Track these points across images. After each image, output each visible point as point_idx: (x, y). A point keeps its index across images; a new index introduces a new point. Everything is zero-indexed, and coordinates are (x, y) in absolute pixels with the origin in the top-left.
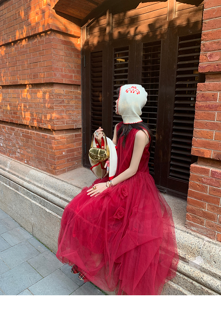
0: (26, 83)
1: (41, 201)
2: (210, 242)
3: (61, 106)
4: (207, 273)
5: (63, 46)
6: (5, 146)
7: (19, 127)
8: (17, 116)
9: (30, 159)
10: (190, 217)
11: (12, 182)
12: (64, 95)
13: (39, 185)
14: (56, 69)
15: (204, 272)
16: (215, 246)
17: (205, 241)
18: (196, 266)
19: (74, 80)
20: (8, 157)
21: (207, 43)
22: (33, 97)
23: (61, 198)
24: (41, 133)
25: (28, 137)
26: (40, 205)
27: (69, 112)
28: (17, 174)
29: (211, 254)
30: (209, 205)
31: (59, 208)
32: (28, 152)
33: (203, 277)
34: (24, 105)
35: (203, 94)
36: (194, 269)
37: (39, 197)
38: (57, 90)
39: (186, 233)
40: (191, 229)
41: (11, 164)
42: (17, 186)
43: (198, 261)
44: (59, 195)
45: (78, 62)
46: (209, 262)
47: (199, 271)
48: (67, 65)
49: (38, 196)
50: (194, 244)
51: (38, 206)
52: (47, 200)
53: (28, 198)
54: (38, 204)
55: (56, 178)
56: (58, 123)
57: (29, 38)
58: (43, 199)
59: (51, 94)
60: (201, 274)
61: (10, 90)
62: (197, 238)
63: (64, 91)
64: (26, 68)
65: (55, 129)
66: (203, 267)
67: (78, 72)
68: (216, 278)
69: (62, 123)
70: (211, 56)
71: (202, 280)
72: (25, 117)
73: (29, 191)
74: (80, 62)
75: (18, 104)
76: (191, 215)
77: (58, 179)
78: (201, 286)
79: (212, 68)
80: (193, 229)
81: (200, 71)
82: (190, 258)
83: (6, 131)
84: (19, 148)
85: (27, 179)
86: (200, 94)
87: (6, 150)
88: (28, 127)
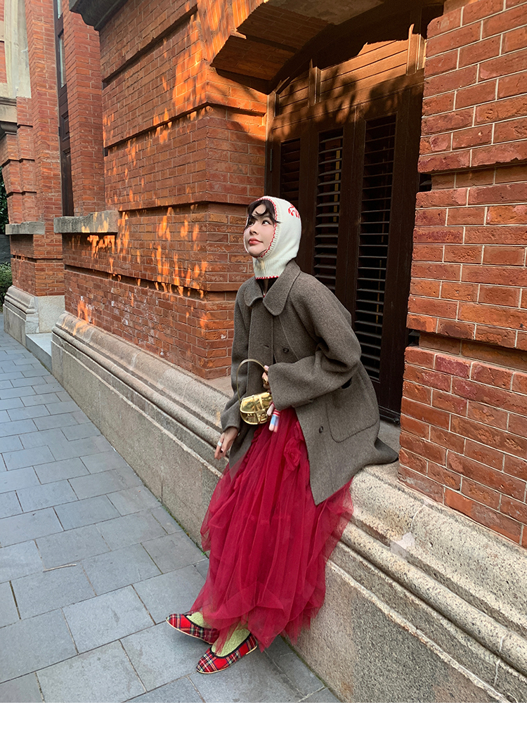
0: (166, 205)
1: (177, 430)
2: (432, 507)
3: (220, 246)
4: (417, 566)
5: (228, 134)
6: (131, 325)
7: (154, 289)
8: (152, 268)
9: (168, 349)
10: (404, 456)
11: (136, 393)
12: (228, 226)
13: (178, 398)
14: (214, 176)
15: (413, 563)
16: (438, 514)
17: (424, 506)
18: (401, 552)
19: (249, 196)
20: (135, 346)
21: (431, 118)
23: (207, 422)
25: (167, 307)
26: (175, 438)
27: (237, 258)
28: (145, 377)
29: (428, 528)
30: (433, 429)
31: (203, 442)
32: (166, 335)
33: (407, 573)
34: (162, 246)
35: (424, 213)
36: (397, 557)
37: (175, 421)
38: (214, 215)
39: (397, 490)
40: (405, 482)
41: (138, 358)
42: (144, 400)
43: (406, 542)
44: (205, 416)
45: (260, 162)
46: (423, 544)
47: (405, 562)
48: (236, 168)
49: (173, 420)
50: (404, 509)
51: (172, 439)
52: (187, 427)
53: (158, 425)
54: (172, 436)
55: (205, 385)
56: (213, 278)
57: (175, 120)
58: (181, 425)
59: (203, 224)
60: (406, 567)
61: (143, 219)
62: (413, 500)
63: (227, 217)
65: (209, 290)
66: (411, 552)
67: (258, 182)
68: (430, 575)
69: (221, 279)
70: (435, 142)
71: (406, 578)
72: (162, 270)
73: (160, 411)
74: (263, 162)
75: (154, 244)
76: (406, 452)
77: (208, 386)
78: (405, 591)
79: (438, 163)
80: (408, 481)
81: (420, 170)
82: (393, 536)
83: (134, 297)
84: (154, 329)
85: (160, 387)
86: (421, 212)
87: (134, 332)
88: (167, 287)
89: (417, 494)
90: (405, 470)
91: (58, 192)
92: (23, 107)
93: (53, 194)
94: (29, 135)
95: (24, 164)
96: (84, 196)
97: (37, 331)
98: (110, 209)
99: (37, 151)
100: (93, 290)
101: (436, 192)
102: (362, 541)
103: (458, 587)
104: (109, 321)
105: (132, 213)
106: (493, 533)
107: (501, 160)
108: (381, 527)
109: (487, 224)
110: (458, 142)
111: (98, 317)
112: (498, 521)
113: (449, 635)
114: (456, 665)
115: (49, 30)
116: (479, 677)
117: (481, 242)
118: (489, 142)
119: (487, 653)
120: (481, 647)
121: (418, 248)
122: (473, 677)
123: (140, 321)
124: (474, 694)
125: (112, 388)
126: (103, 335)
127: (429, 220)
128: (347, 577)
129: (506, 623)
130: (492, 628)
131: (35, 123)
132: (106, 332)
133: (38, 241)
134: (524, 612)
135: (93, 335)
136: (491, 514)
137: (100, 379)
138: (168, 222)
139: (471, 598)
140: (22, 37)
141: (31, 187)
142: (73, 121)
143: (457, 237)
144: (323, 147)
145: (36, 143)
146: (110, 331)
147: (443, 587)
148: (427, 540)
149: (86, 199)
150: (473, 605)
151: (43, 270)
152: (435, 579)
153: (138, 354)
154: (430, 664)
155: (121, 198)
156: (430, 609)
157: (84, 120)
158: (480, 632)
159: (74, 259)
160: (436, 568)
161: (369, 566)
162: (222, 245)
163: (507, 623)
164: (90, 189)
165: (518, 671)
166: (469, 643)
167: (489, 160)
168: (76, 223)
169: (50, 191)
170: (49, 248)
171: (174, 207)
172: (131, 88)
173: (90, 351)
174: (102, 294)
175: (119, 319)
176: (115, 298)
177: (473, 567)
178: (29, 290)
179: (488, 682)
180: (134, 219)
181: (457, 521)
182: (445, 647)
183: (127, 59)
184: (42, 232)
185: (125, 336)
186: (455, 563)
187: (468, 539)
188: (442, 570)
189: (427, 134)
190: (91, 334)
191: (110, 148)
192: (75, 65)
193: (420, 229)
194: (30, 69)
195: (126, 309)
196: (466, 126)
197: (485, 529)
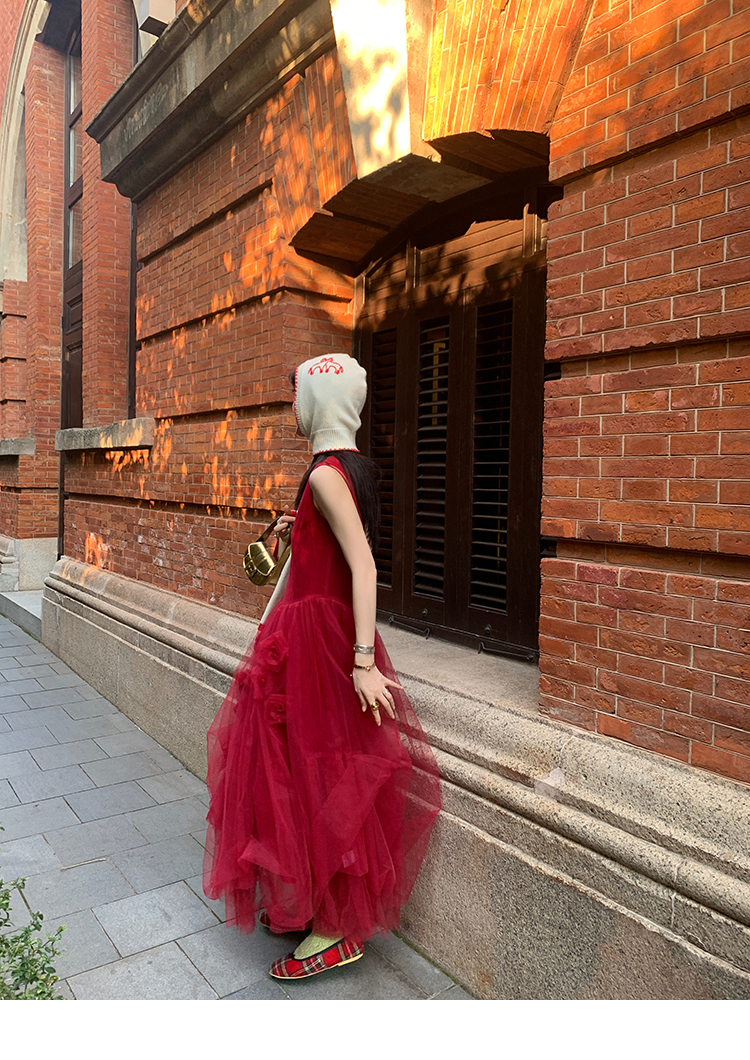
0: (226, 407)
3: (298, 456)
4: (569, 804)
5: (309, 322)
6: (168, 564)
7: (204, 514)
8: (202, 488)
9: (222, 592)
10: (547, 684)
11: (177, 651)
15: (564, 802)
16: (591, 743)
17: (573, 736)
18: (548, 791)
20: (173, 593)
21: (556, 301)
22: (240, 438)
24: (252, 523)
25: (222, 536)
28: (189, 630)
29: (579, 759)
30: (579, 647)
32: (220, 574)
33: (558, 813)
34: (219, 458)
35: (554, 404)
36: (543, 798)
39: (538, 724)
40: (549, 714)
41: (177, 607)
42: (186, 658)
43: (554, 779)
46: (574, 779)
47: (554, 802)
50: (549, 742)
53: (208, 687)
57: (238, 306)
59: (276, 428)
60: (555, 808)
61: (191, 427)
62: (559, 732)
64: (229, 373)
66: (562, 789)
68: (585, 811)
70: (563, 327)
71: (556, 820)
72: (218, 489)
73: (212, 669)
75: (207, 457)
76: (547, 678)
78: (556, 835)
79: (567, 349)
80: (552, 712)
81: (548, 357)
82: (538, 776)
83: (174, 527)
84: (201, 567)
85: (211, 639)
86: (550, 404)
87: (170, 575)
88: (223, 510)
89: (563, 725)
90: (547, 699)
91: (57, 399)
92: (13, 292)
93: (49, 402)
94: (18, 327)
95: (8, 365)
96: (99, 402)
97: (16, 588)
98: (143, 415)
99: (31, 347)
100: (110, 524)
101: (566, 380)
102: (498, 785)
103: (621, 818)
104: (132, 564)
105: (177, 419)
106: (657, 756)
107: (636, 345)
108: (521, 766)
109: (626, 411)
110: (588, 327)
111: (117, 560)
112: (662, 741)
113: (613, 876)
114: (624, 910)
115: (56, 200)
116: (653, 920)
117: (621, 431)
118: (621, 326)
119: (661, 888)
120: (653, 883)
121: (549, 441)
122: (646, 922)
123: (182, 559)
124: (649, 943)
125: (138, 649)
126: (123, 582)
127: (560, 411)
128: (481, 834)
129: (680, 850)
130: (664, 857)
131: (31, 311)
132: (128, 578)
133: (24, 464)
134: (699, 835)
135: (110, 583)
136: (653, 734)
137: (120, 639)
138: (228, 429)
139: (637, 828)
140: (17, 207)
141: (15, 394)
142: (89, 308)
143: (593, 428)
144: (424, 337)
145: (31, 336)
146: (134, 576)
147: (602, 823)
148: (581, 772)
149: (101, 405)
150: (639, 837)
151: (29, 503)
152: (592, 816)
153: (177, 603)
154: (593, 917)
155: (160, 402)
156: (588, 851)
157: (105, 307)
158: (650, 864)
159: (82, 484)
160: (592, 801)
161: (509, 814)
162: (300, 454)
163: (682, 850)
164: (107, 394)
165: (698, 902)
166: (638, 881)
167: (623, 345)
168: (91, 435)
169: (45, 397)
170: (39, 473)
171: (237, 410)
172: (180, 269)
173: (105, 606)
174: (125, 528)
175: (147, 559)
176: (145, 531)
177: (636, 794)
178: (7, 531)
179: (663, 924)
180: (178, 428)
181: (613, 748)
182: (609, 892)
183: (175, 236)
184: (31, 452)
185: (158, 582)
186: (614, 794)
187: (629, 764)
188: (599, 803)
189: (553, 318)
190: (106, 583)
191: (147, 340)
192: (96, 242)
193: (550, 422)
194: (28, 246)
195: (160, 545)
196: (596, 309)
197: (648, 753)
